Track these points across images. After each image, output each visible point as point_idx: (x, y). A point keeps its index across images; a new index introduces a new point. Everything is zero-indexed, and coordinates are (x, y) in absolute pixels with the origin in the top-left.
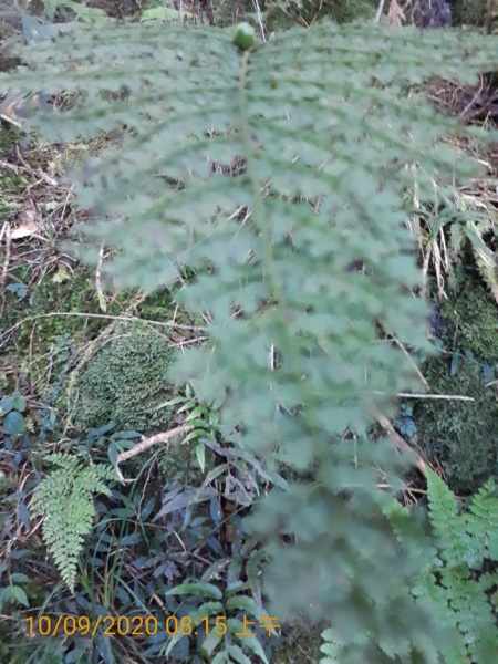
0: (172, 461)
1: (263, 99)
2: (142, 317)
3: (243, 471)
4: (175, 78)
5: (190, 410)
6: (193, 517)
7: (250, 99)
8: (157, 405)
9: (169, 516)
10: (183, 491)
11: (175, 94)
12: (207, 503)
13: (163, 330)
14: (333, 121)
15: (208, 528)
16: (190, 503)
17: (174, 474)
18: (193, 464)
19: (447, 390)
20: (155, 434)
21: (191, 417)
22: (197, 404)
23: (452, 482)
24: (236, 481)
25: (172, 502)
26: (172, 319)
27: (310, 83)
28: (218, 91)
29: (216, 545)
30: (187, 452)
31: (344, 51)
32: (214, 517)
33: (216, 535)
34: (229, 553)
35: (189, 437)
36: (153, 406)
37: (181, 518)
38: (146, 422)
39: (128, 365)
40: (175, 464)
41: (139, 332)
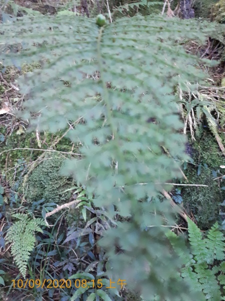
0: (71, 216)
1: (109, 46)
2: (57, 150)
3: (104, 220)
4: (68, 37)
5: (80, 192)
6: (81, 242)
7: (103, 46)
8: (64, 190)
9: (70, 242)
10: (76, 230)
11: (69, 44)
12: (88, 236)
13: (67, 156)
14: (140, 56)
15: (88, 247)
16: (79, 236)
17: (72, 222)
18: (81, 217)
19: (196, 182)
20: (63, 204)
21: (80, 195)
22: (83, 190)
23: (199, 224)
24: (101, 225)
25: (71, 235)
26: (71, 150)
27: (130, 39)
28: (88, 43)
29: (92, 255)
30: (78, 212)
31: (146, 27)
32: (91, 242)
33: (92, 251)
34: (98, 259)
35: (79, 205)
36: (62, 191)
37: (75, 243)
38: (59, 198)
39: (51, 172)
40: (72, 218)
41: (56, 157)
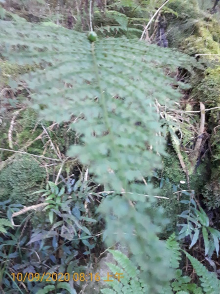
1: (103, 60)
2: (29, 152)
3: (70, 224)
4: (66, 47)
5: (48, 196)
6: (44, 245)
7: (97, 59)
8: (32, 192)
9: (33, 244)
10: (41, 232)
12: (51, 239)
13: (38, 159)
14: (129, 71)
15: (51, 251)
16: (44, 238)
17: (37, 225)
18: (47, 220)
20: (30, 206)
21: (48, 199)
22: (51, 193)
24: (66, 228)
25: (35, 237)
26: (42, 154)
27: (120, 57)
29: (54, 259)
30: (44, 215)
31: (132, 49)
32: (54, 246)
33: (54, 254)
34: (59, 263)
35: (46, 208)
37: (39, 245)
38: (26, 200)
39: (20, 174)
40: (38, 220)
41: (27, 159)
